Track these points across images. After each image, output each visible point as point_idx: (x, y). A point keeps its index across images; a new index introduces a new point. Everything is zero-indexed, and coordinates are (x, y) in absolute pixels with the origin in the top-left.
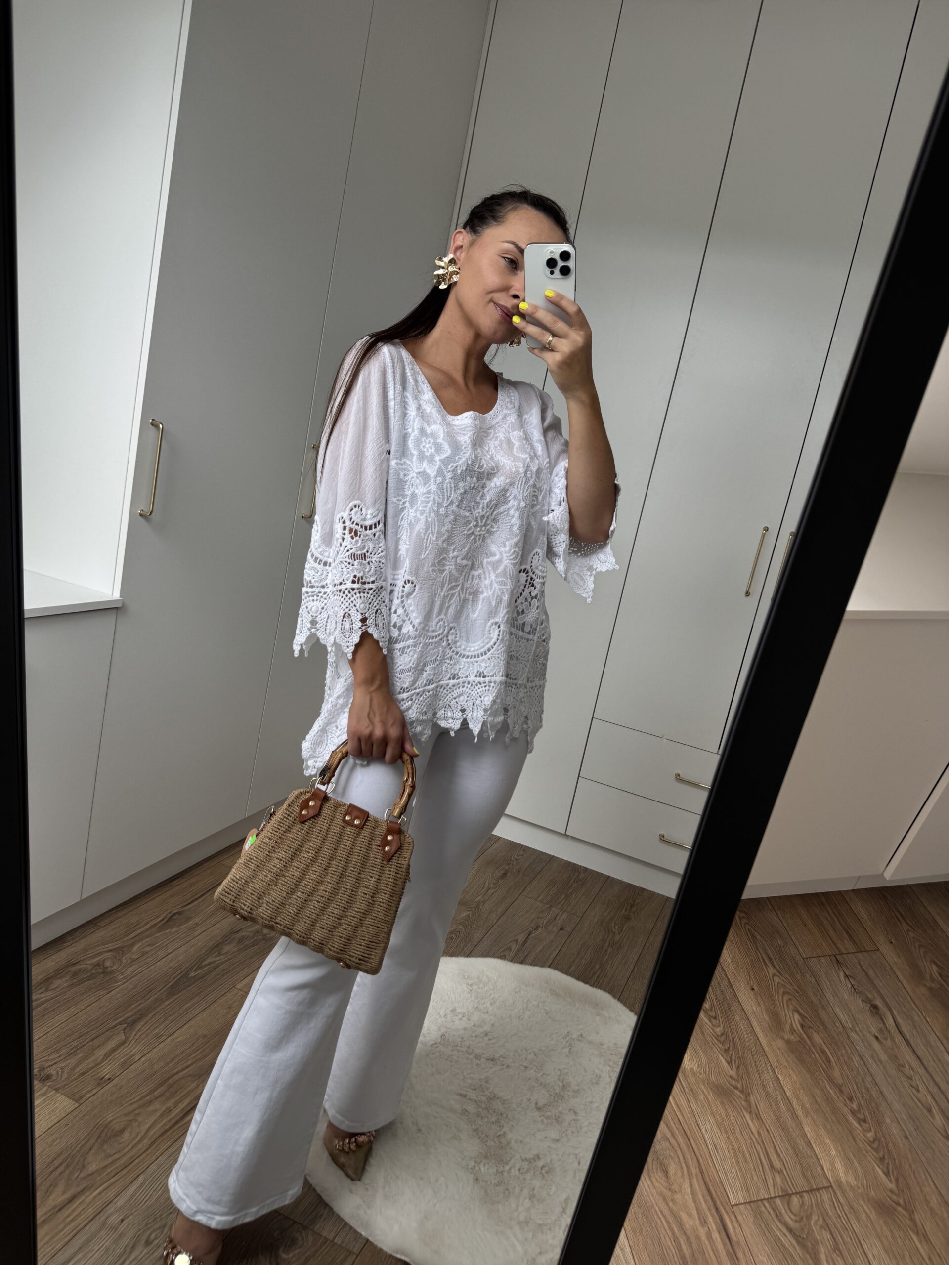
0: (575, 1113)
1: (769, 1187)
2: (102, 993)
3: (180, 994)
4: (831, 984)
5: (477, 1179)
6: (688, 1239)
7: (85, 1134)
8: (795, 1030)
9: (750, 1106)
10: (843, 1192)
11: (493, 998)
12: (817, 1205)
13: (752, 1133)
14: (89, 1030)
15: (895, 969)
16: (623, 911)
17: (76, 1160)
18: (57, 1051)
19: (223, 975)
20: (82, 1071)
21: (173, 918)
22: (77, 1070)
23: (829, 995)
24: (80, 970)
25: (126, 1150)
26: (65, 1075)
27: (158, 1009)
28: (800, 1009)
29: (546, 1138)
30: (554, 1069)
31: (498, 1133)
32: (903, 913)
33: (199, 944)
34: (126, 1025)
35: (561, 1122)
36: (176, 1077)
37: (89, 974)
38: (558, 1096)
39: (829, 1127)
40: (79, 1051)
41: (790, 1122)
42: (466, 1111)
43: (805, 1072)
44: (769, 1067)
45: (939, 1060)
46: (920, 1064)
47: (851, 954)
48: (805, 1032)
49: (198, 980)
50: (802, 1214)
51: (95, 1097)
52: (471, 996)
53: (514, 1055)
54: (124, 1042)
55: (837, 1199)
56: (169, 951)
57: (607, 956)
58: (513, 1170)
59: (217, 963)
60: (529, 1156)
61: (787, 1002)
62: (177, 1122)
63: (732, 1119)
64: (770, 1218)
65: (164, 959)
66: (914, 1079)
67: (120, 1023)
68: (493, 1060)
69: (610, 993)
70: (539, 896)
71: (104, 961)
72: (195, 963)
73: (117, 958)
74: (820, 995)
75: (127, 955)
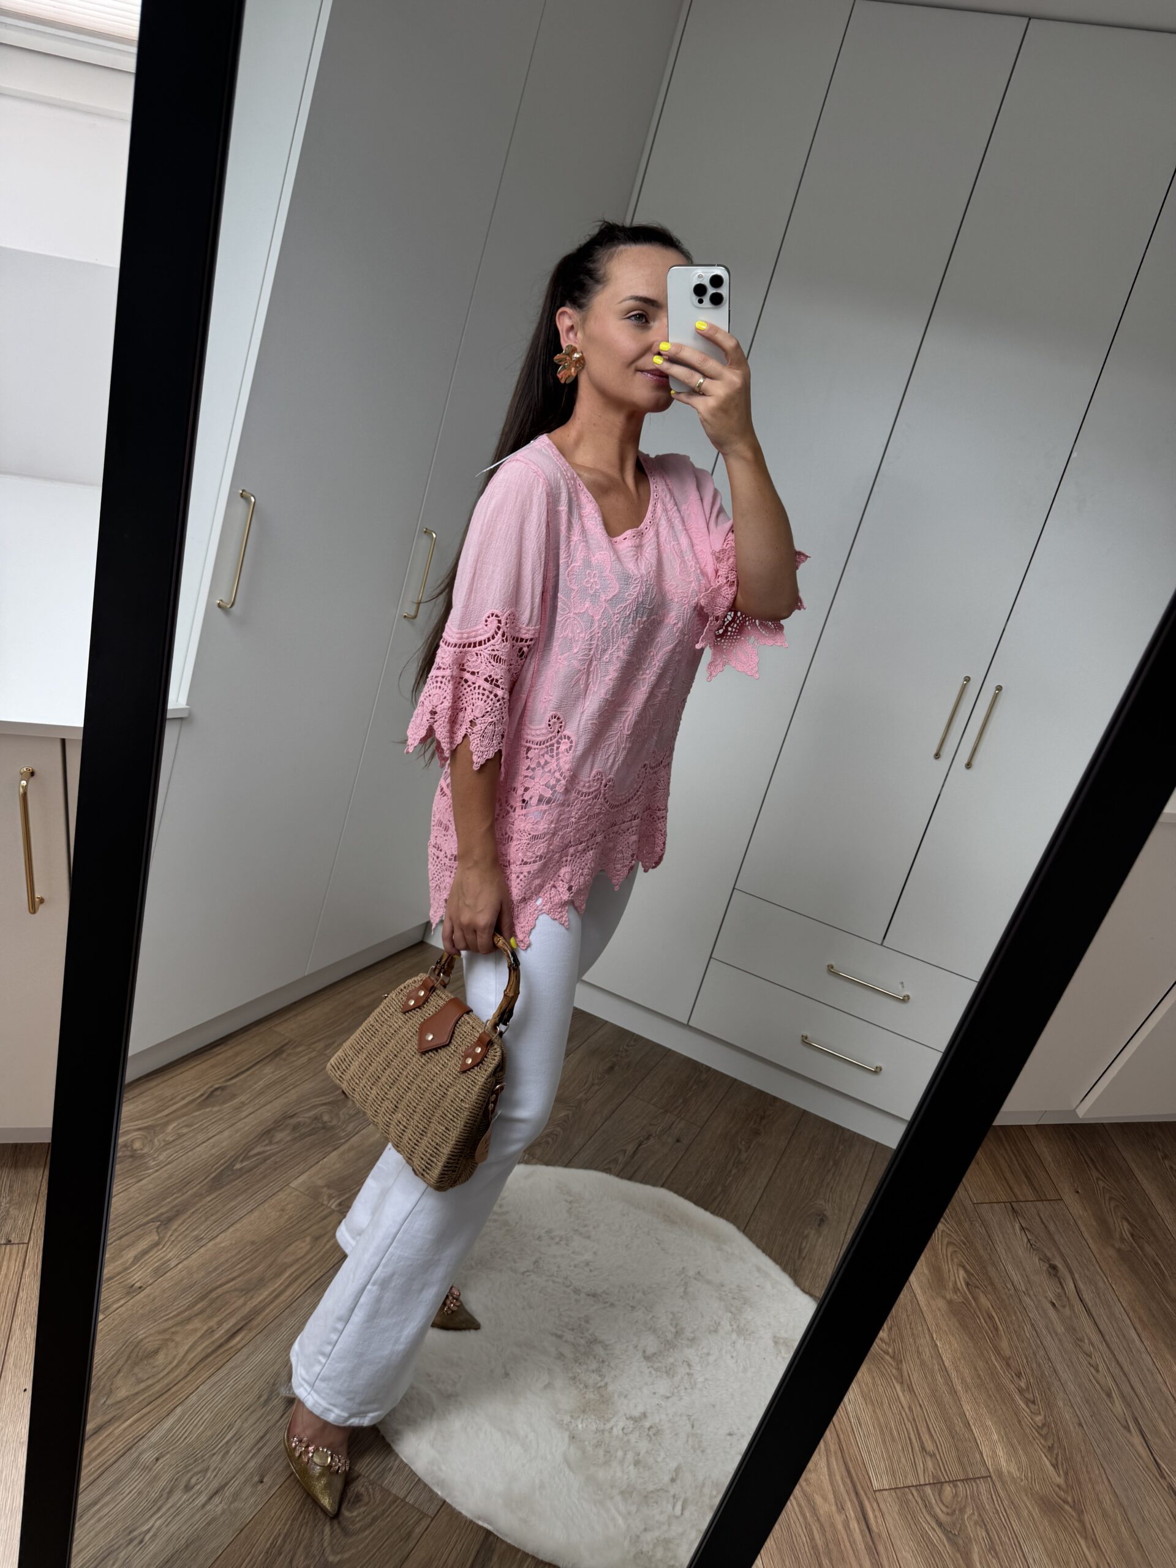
0: (689, 1365)
1: (919, 1471)
2: (130, 1182)
3: (223, 1190)
4: (1004, 1237)
5: (573, 1437)
6: (822, 1527)
7: (113, 1353)
8: (958, 1289)
9: (902, 1376)
10: (1003, 1483)
12: (972, 1497)
13: (903, 1407)
15: (1079, 1223)
16: (752, 1124)
17: (102, 1384)
19: (275, 1170)
21: (215, 1093)
23: (1000, 1249)
25: (162, 1375)
27: (199, 1205)
28: (966, 1264)
29: (654, 1393)
30: (666, 1312)
31: (599, 1385)
32: (1093, 1156)
33: (246, 1128)
34: (159, 1223)
35: (673, 1376)
36: (220, 1291)
38: (670, 1344)
39: (992, 1406)
41: (947, 1398)
42: (562, 1354)
43: (967, 1339)
44: (926, 1331)
45: (1124, 1336)
46: (1102, 1339)
47: (1029, 1203)
48: (970, 1292)
49: (245, 1173)
50: (954, 1506)
51: (123, 1309)
52: (571, 1216)
53: (619, 1291)
54: (157, 1244)
55: (996, 1491)
56: (210, 1135)
57: (731, 1178)
58: (615, 1430)
59: (268, 1153)
60: (636, 1413)
61: (951, 1255)
62: (220, 1346)
63: (880, 1389)
64: (918, 1508)
65: (205, 1144)
66: (1093, 1357)
67: (152, 1220)
68: (594, 1296)
69: (734, 1224)
70: (652, 1098)
71: (133, 1141)
72: (240, 1152)
73: (149, 1139)
74: (991, 1249)
75: (161, 1136)
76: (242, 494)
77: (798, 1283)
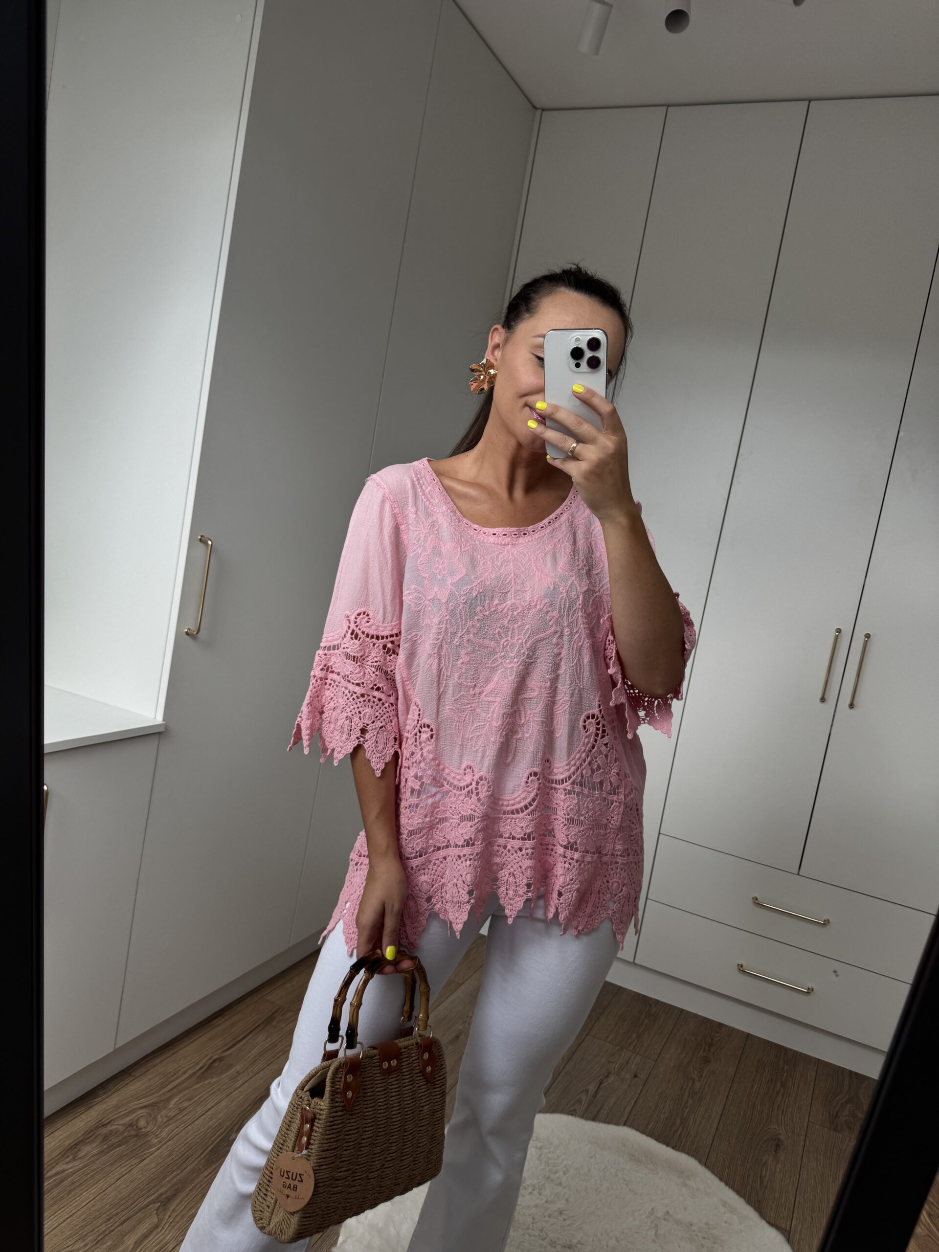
2: (133, 1162)
11: (566, 1166)
14: (118, 1211)
16: (701, 1052)
18: (83, 1238)
21: (214, 1065)
24: (111, 1131)
27: (195, 1182)
33: (241, 1097)
34: (159, 1204)
37: (120, 1138)
40: (107, 1238)
52: (541, 1163)
53: (593, 1241)
54: (156, 1227)
56: (208, 1107)
57: (688, 1110)
65: (203, 1117)
67: (153, 1202)
68: (570, 1247)
69: (696, 1159)
70: (608, 1037)
71: (137, 1120)
72: (235, 1122)
73: (152, 1116)
75: (164, 1112)
76: (200, 539)
77: (763, 1215)
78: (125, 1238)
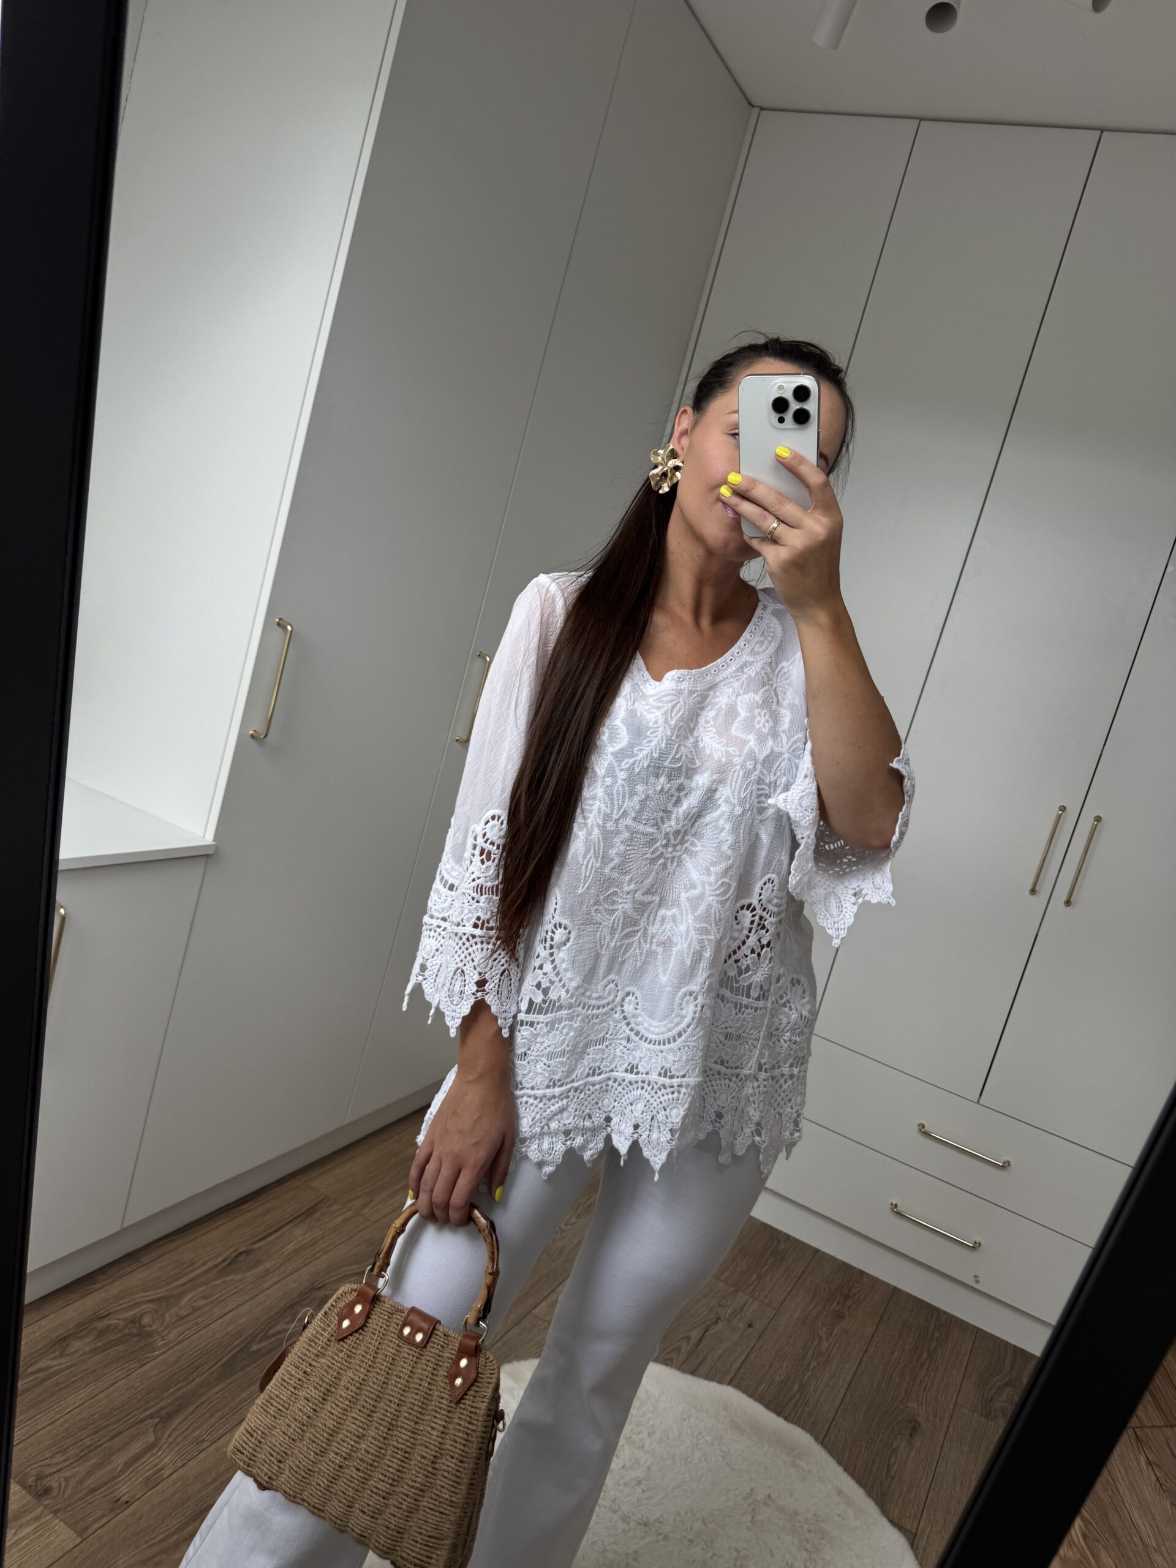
2: (131, 1367)
3: (235, 1376)
11: (652, 1426)
14: (108, 1423)
16: (835, 1305)
18: (64, 1451)
20: (93, 1486)
21: (239, 1258)
22: (86, 1485)
24: (108, 1327)
26: (69, 1491)
27: (204, 1398)
30: (730, 1548)
33: (269, 1302)
34: (158, 1420)
37: (118, 1336)
40: (91, 1455)
47: (1156, 1429)
48: (1089, 1548)
49: (261, 1356)
51: (105, 1529)
53: (675, 1520)
54: (152, 1447)
56: (228, 1309)
57: (810, 1373)
65: (220, 1321)
67: (151, 1417)
68: (645, 1525)
69: (811, 1434)
70: (722, 1274)
71: (142, 1316)
72: (258, 1331)
73: (160, 1313)
74: (1112, 1491)
75: (174, 1310)
76: (278, 621)
77: (885, 1511)
78: (113, 1457)
